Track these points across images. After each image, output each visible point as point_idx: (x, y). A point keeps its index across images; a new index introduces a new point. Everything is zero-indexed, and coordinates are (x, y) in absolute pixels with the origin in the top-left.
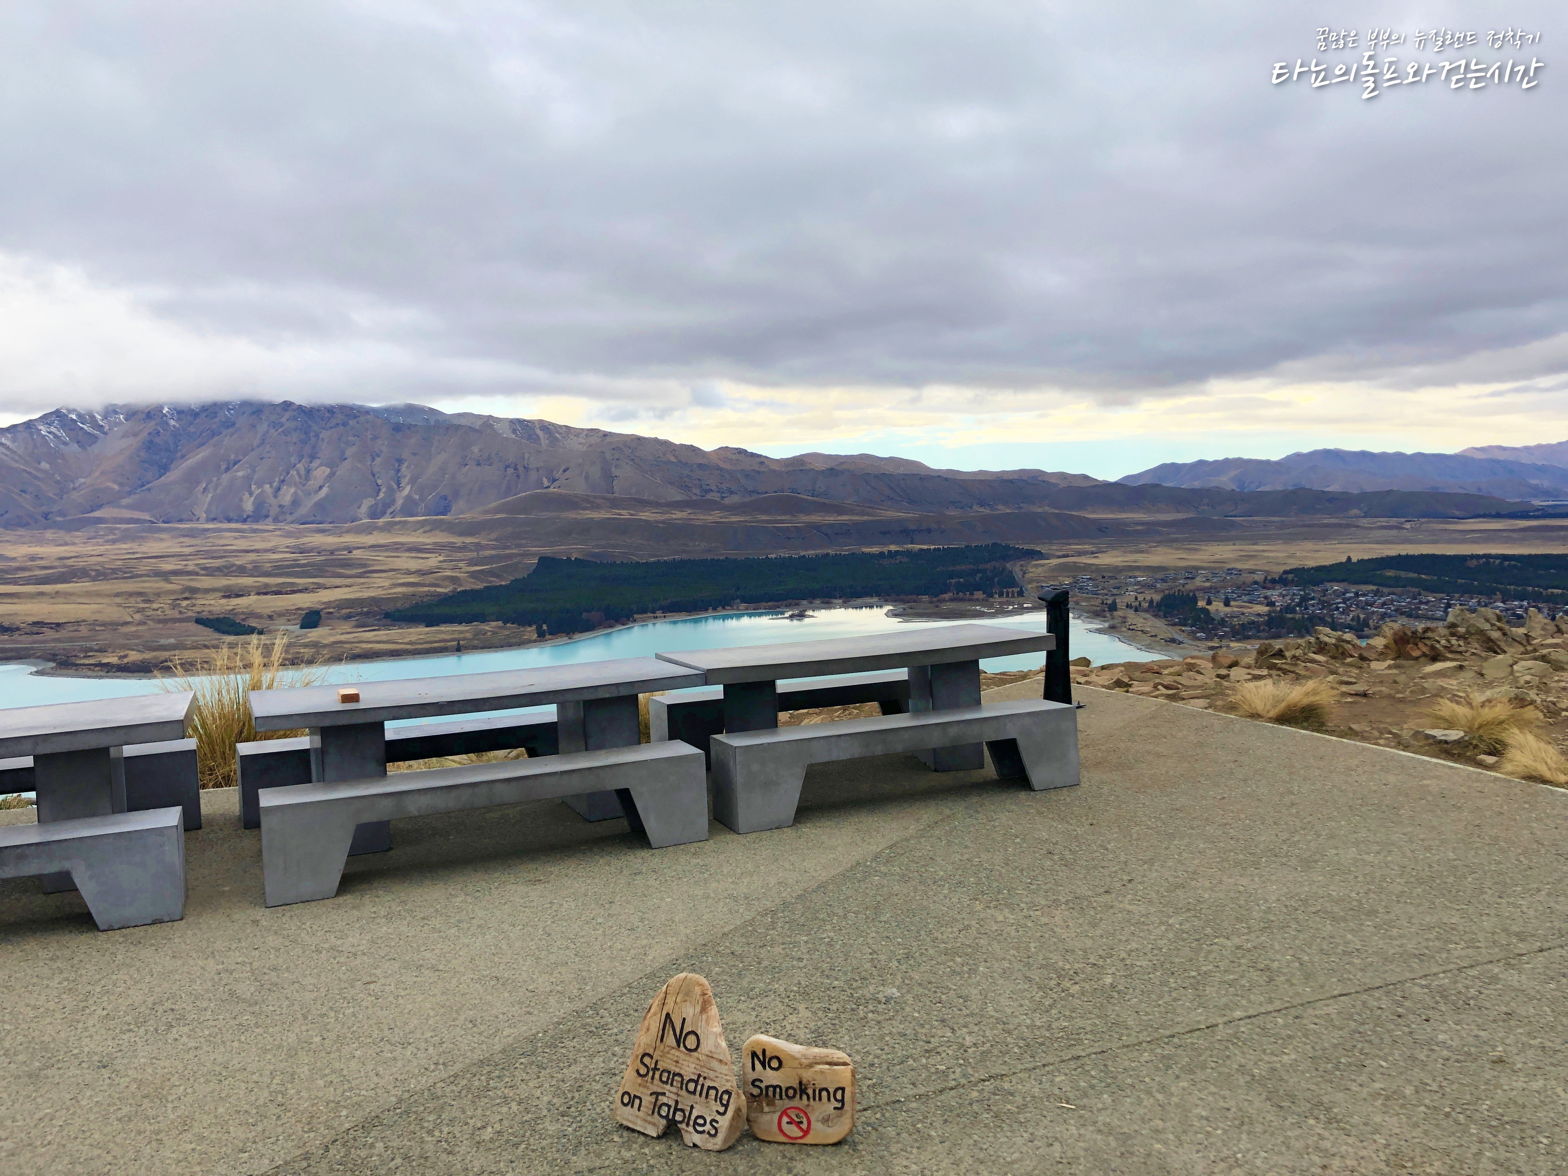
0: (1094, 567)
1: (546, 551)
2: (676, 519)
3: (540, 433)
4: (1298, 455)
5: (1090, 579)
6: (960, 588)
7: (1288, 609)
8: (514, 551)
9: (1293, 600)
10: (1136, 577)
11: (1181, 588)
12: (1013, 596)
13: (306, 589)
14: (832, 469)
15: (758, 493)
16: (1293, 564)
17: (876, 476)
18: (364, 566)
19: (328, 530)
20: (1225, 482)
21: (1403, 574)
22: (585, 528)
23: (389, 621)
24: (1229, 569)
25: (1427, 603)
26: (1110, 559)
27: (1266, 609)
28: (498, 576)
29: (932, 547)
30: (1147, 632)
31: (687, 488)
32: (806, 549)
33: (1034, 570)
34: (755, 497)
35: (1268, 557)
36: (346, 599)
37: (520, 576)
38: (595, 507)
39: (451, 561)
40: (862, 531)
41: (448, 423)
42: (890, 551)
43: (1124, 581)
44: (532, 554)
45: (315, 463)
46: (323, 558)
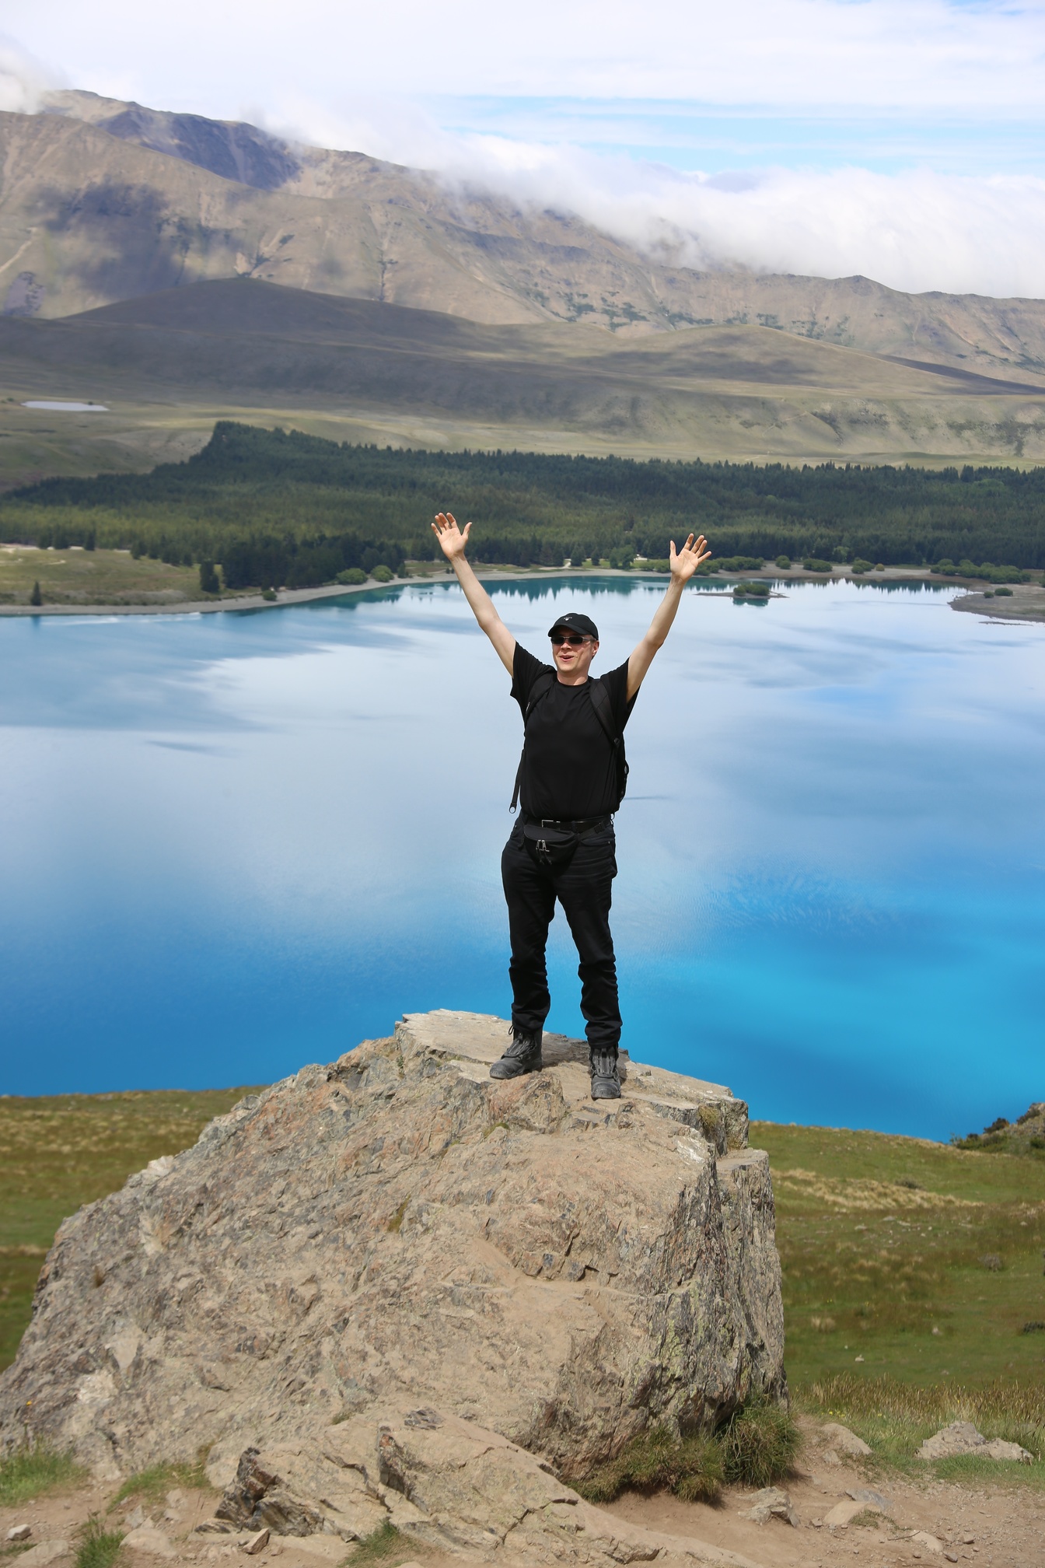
15: (692, 322)
31: (540, 299)
37: (174, 458)
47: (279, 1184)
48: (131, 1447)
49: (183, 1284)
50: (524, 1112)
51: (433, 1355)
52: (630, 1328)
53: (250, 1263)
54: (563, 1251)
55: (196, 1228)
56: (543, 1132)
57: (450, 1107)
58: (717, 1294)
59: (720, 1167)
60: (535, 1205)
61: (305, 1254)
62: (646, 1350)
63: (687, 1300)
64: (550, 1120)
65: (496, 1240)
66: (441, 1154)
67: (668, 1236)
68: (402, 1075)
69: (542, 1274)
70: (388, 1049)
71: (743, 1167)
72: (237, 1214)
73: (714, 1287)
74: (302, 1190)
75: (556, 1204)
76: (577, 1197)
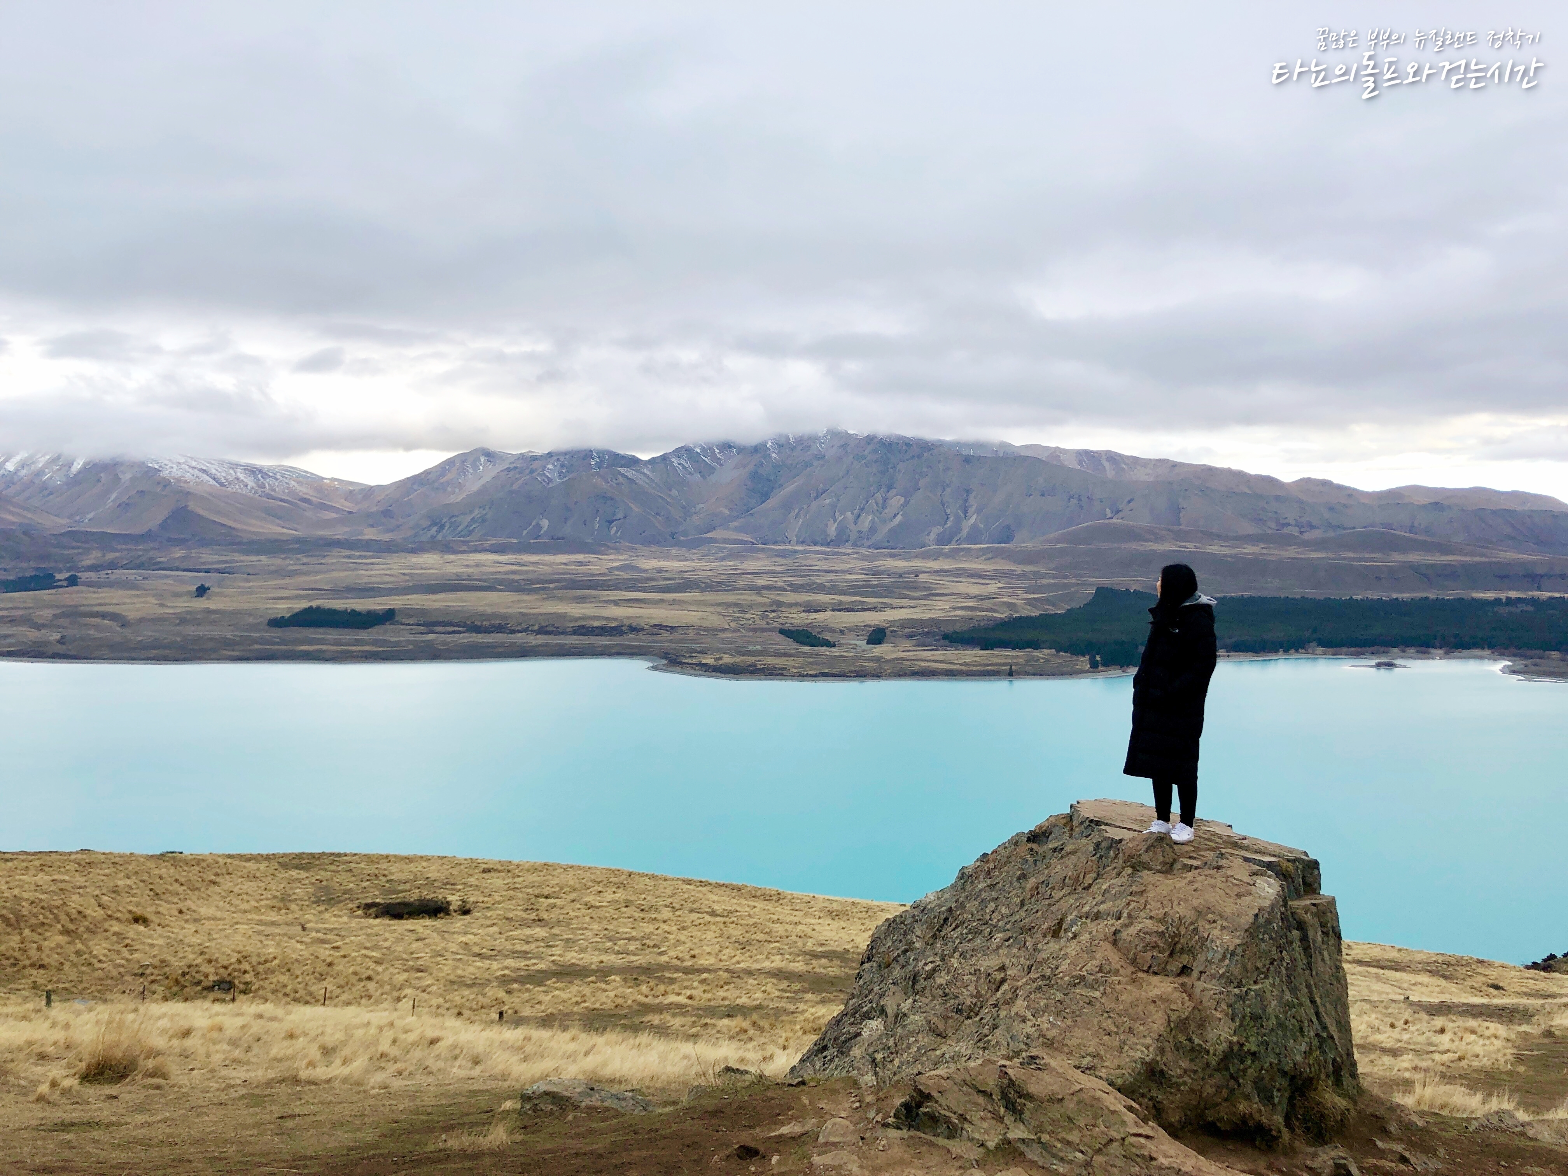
1: (1105, 582)
2: (1249, 554)
3: (1107, 464)
8: (1071, 581)
13: (875, 608)
14: (1437, 503)
15: (1344, 528)
18: (929, 589)
19: (899, 555)
22: (1147, 560)
23: (947, 642)
28: (1054, 605)
31: (1259, 521)
32: (1400, 592)
34: (1340, 532)
36: (911, 620)
37: (1075, 605)
38: (1158, 539)
39: (1010, 588)
40: (1474, 575)
41: (1016, 454)
42: (1509, 598)
44: (1090, 585)
45: (892, 492)
46: (892, 580)
47: (992, 905)
48: (884, 1068)
49: (928, 968)
50: (1145, 858)
51: (1069, 1022)
52: (1214, 1012)
53: (968, 957)
54: (1166, 954)
55: (942, 934)
56: (1159, 871)
57: (1098, 855)
58: (1287, 992)
59: (1293, 903)
60: (1147, 921)
61: (1001, 951)
62: (1227, 1029)
63: (1260, 995)
64: (1164, 863)
65: (1120, 944)
66: (1090, 886)
67: (1245, 946)
68: (1071, 836)
69: (1151, 971)
70: (1065, 821)
71: (1314, 905)
72: (966, 925)
73: (1284, 988)
74: (1004, 910)
75: (1162, 920)
76: (1178, 915)
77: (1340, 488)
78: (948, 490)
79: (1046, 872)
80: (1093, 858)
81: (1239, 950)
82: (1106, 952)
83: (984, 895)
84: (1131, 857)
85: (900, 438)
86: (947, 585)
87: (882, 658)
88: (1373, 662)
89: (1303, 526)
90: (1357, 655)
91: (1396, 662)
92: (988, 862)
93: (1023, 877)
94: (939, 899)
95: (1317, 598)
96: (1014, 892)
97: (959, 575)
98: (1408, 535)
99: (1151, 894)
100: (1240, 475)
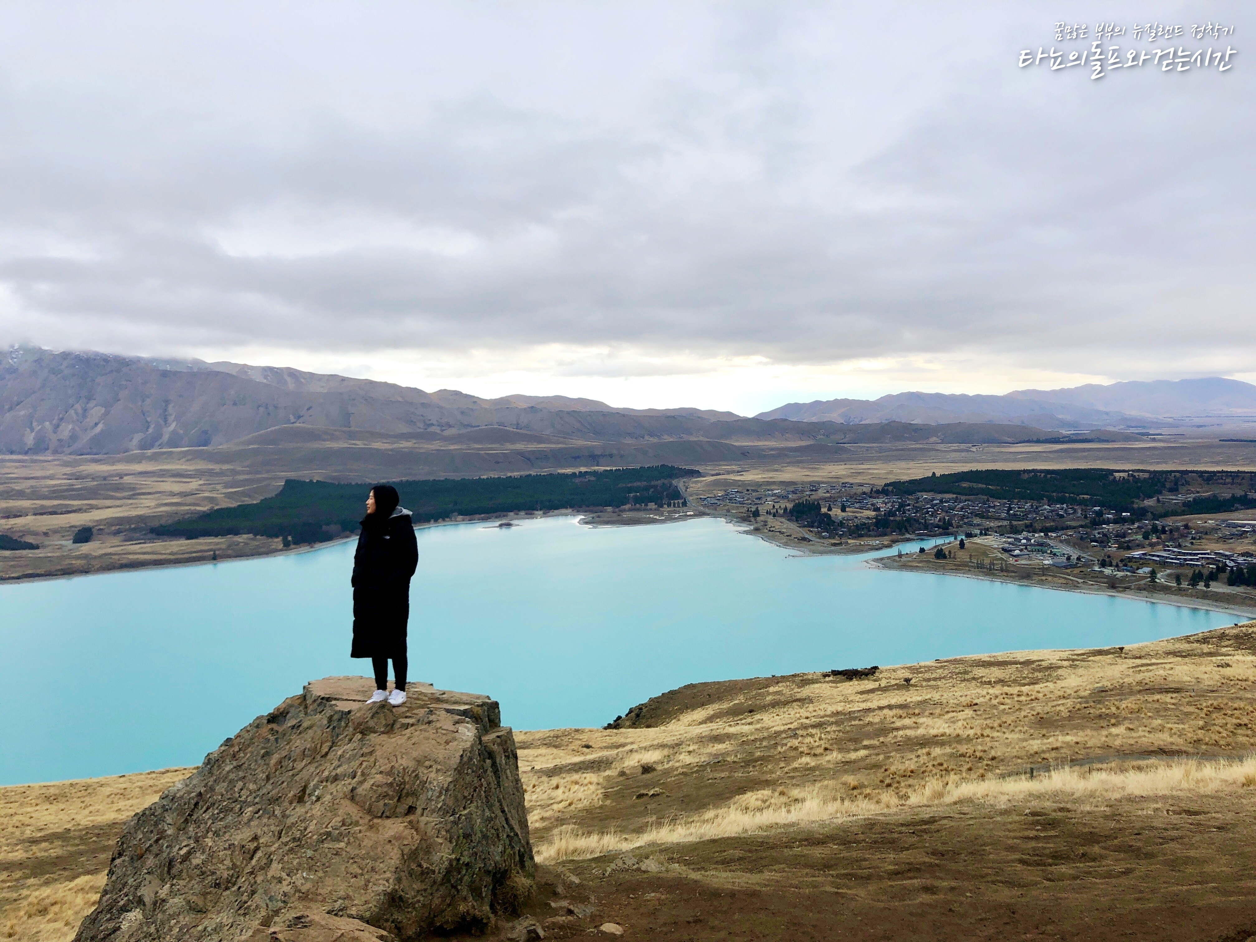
0: (740, 483)
1: (292, 475)
2: (404, 448)
3: (288, 379)
4: (889, 397)
5: (737, 492)
6: (637, 500)
7: (891, 513)
8: (263, 476)
9: (893, 506)
10: (772, 490)
11: (807, 497)
12: (679, 507)
13: (80, 510)
14: (532, 407)
15: (472, 426)
16: (892, 479)
17: (568, 413)
18: (134, 489)
19: (101, 460)
20: (836, 417)
21: (975, 485)
22: (327, 456)
23: (154, 536)
24: (843, 483)
25: (994, 507)
26: (752, 476)
27: (873, 513)
28: (250, 497)
29: (614, 468)
30: (783, 533)
31: (411, 422)
32: (513, 471)
33: (694, 485)
34: (469, 429)
35: (872, 474)
36: (117, 518)
37: (269, 496)
38: (333, 438)
39: (210, 484)
40: (558, 457)
41: (209, 370)
42: (580, 472)
43: (764, 493)
44: (280, 478)
45: (92, 404)
46: (95, 483)
47: (240, 784)
49: (184, 851)
50: (371, 724)
51: (320, 874)
52: (436, 839)
53: (221, 833)
54: (395, 800)
55: (194, 817)
56: (383, 733)
57: (331, 727)
58: (487, 810)
59: (485, 738)
60: (378, 776)
61: (252, 823)
62: (447, 851)
63: (469, 817)
64: (386, 726)
65: (357, 799)
66: (327, 754)
67: (455, 782)
68: (306, 714)
69: (384, 815)
70: (299, 701)
71: (498, 737)
72: (216, 805)
73: (485, 806)
74: (252, 786)
75: (390, 773)
76: (402, 767)
77: (467, 396)
78: (148, 401)
79: (288, 747)
80: (328, 730)
81: (452, 786)
82: (348, 809)
83: (232, 776)
84: (360, 724)
85: (97, 354)
86: (150, 484)
87: (91, 554)
88: (497, 524)
89: (443, 426)
90: (484, 520)
91: (512, 522)
92: (232, 746)
93: (267, 754)
94: (187, 785)
95: (456, 479)
96: (260, 769)
97: (163, 476)
98: (515, 430)
99: (378, 753)
100: (394, 387)
